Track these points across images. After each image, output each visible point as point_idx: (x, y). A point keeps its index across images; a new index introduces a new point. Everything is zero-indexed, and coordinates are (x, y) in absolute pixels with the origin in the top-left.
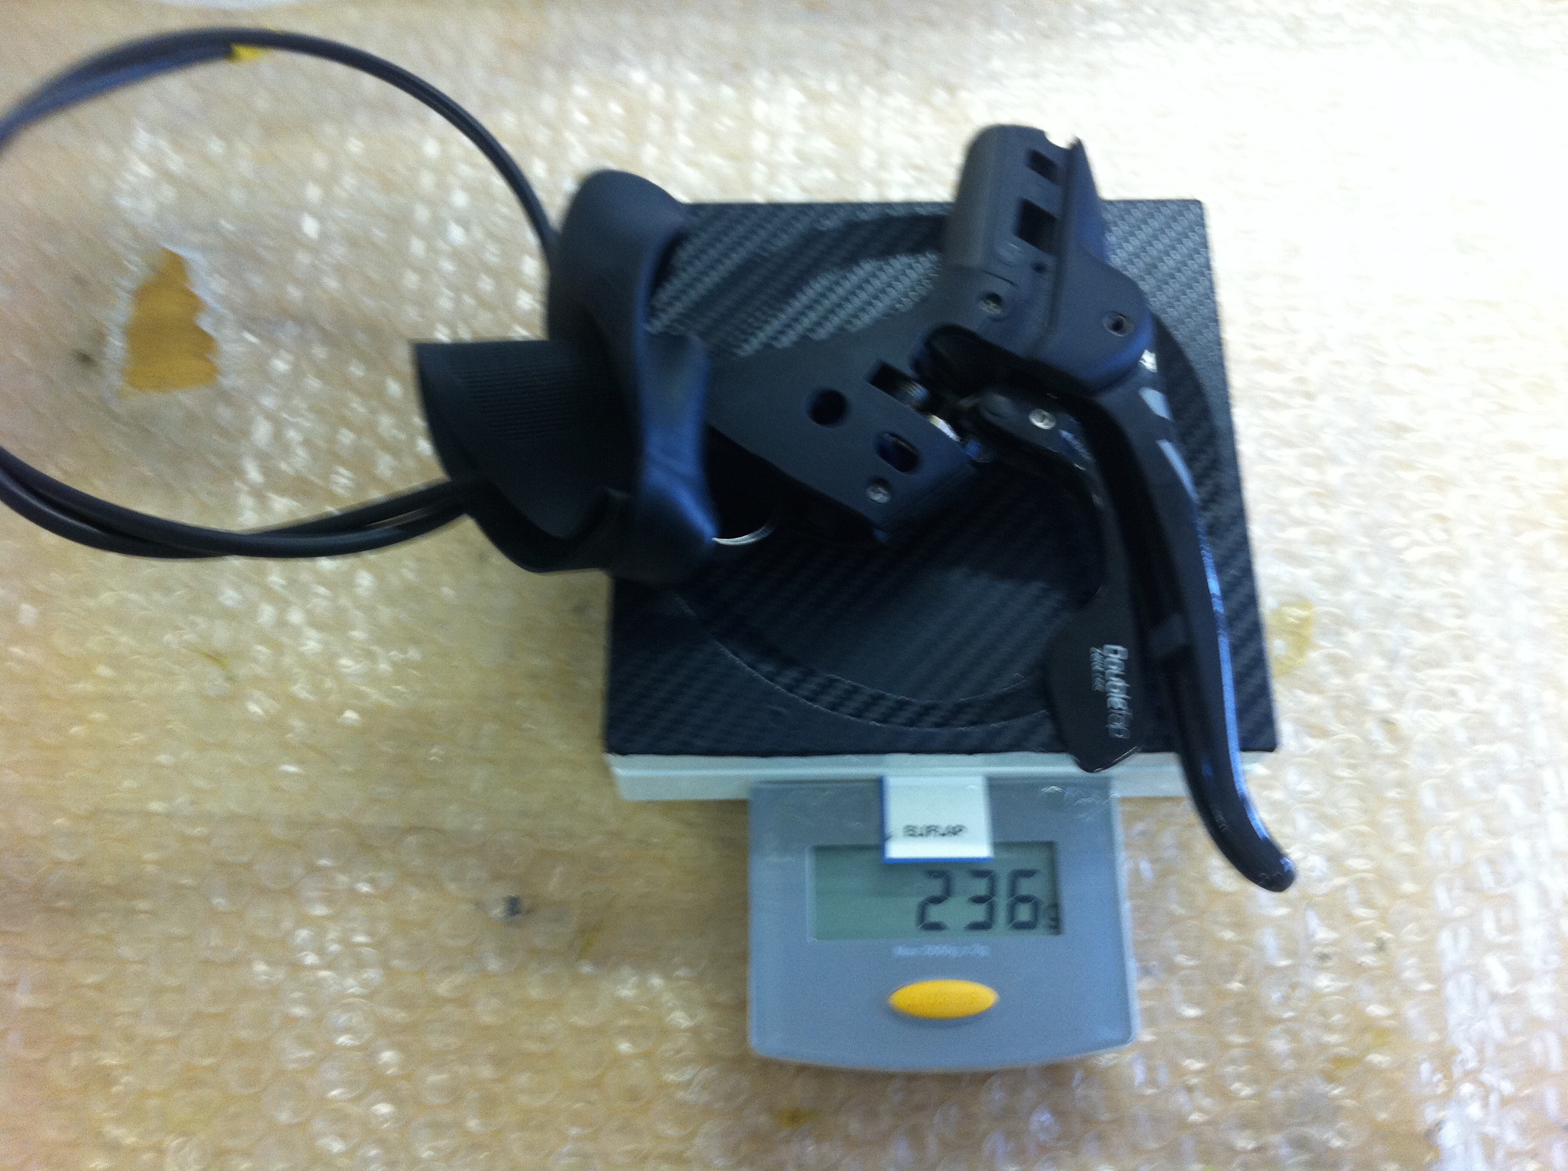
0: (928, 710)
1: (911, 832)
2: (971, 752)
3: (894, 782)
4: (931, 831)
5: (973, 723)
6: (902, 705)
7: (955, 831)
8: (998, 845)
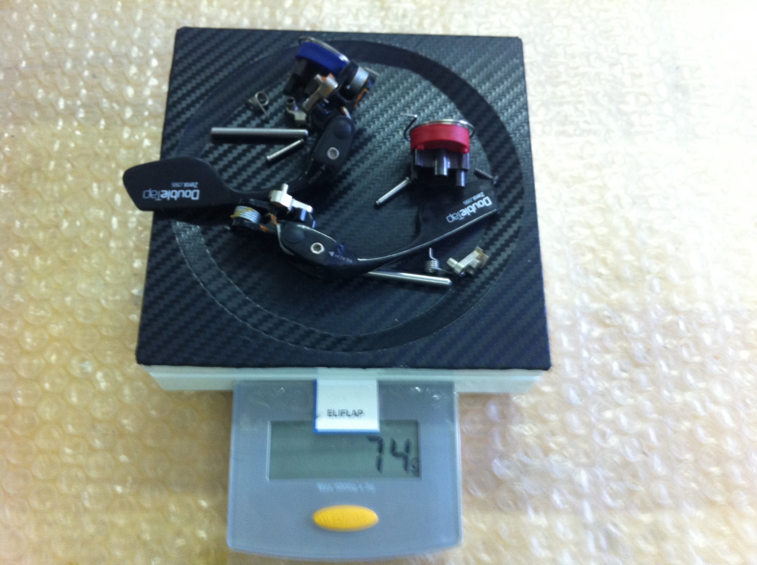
0: (340, 341)
1: (331, 414)
2: (365, 367)
3: (322, 384)
4: (343, 413)
5: (365, 350)
6: (324, 337)
7: (358, 414)
8: (382, 422)
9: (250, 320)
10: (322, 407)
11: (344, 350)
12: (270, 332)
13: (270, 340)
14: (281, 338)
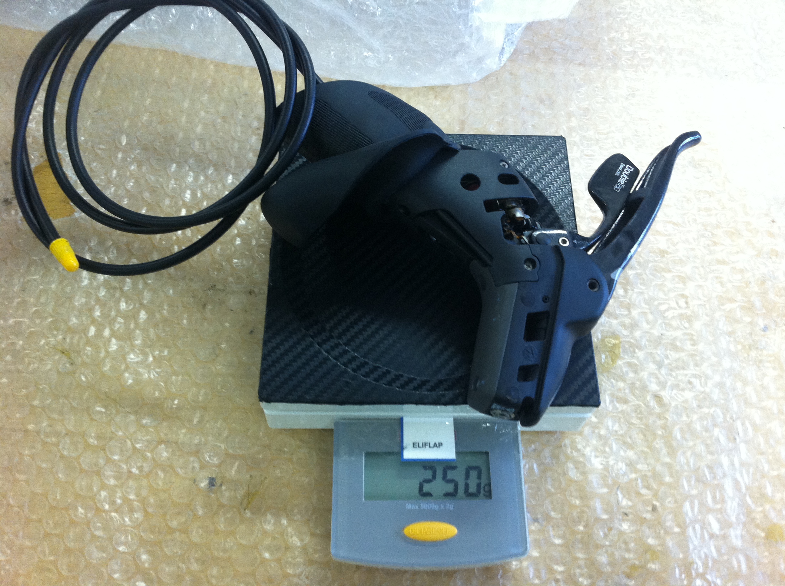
0: (424, 383)
1: (415, 445)
2: (446, 404)
3: (408, 420)
4: (426, 445)
5: (445, 390)
7: (438, 445)
9: (350, 366)
10: (408, 440)
11: (428, 390)
12: (367, 375)
13: (367, 381)
14: (376, 380)
